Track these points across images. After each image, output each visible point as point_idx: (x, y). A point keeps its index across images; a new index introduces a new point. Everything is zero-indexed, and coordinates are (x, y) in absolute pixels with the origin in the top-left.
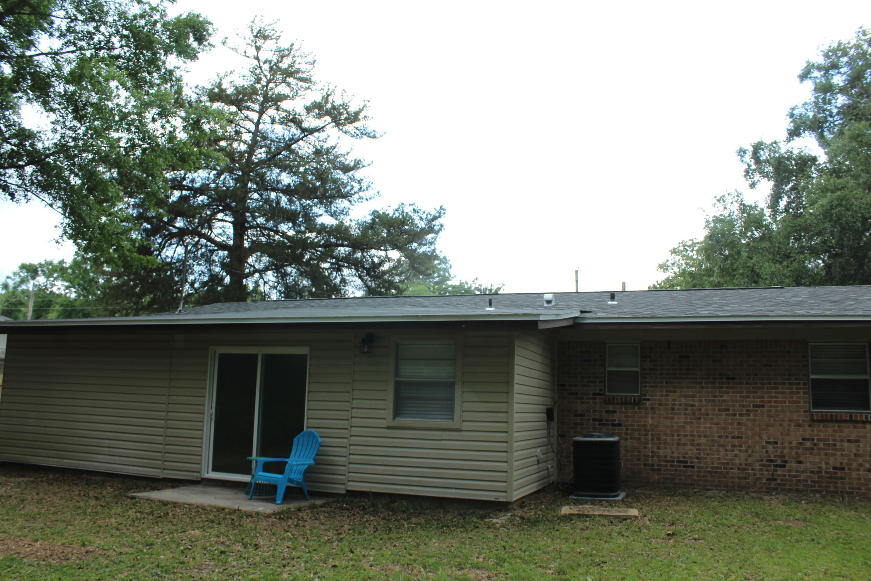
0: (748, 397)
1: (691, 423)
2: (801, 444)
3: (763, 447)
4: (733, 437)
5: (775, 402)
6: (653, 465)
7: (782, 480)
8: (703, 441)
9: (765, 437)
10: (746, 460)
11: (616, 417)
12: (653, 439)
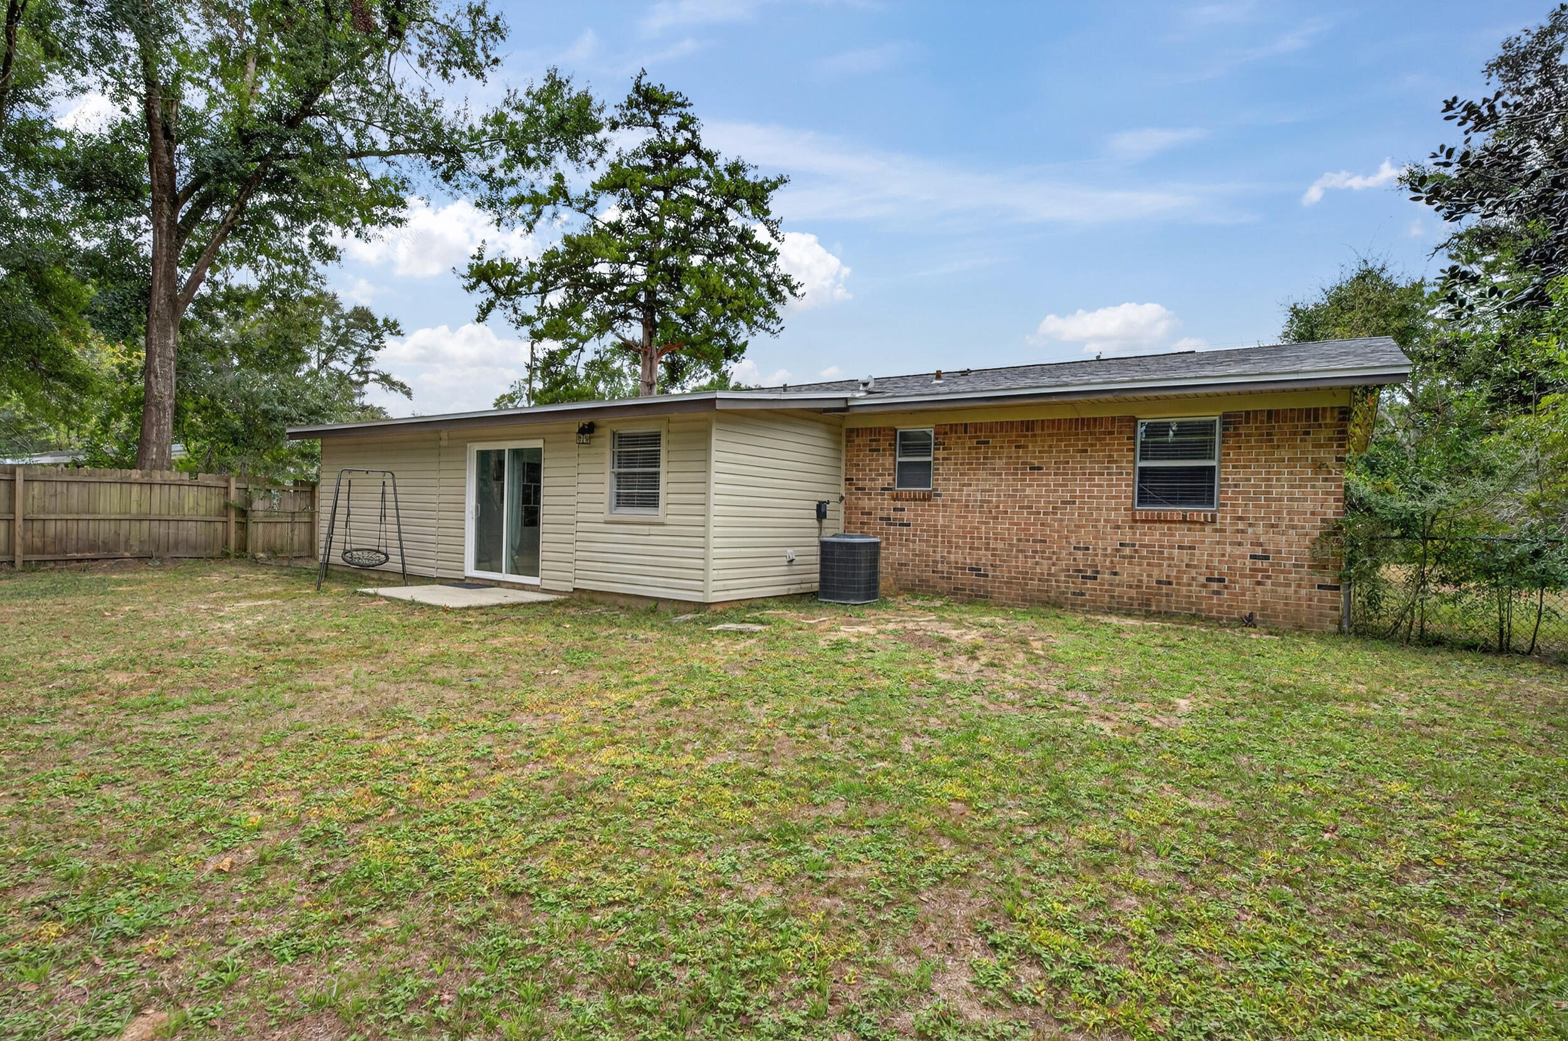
0: (1056, 491)
1: (987, 523)
2: (1117, 550)
3: (1070, 554)
4: (1035, 541)
5: (1089, 497)
6: (942, 572)
7: (1091, 595)
8: (1000, 545)
9: (1073, 540)
10: (1050, 569)
11: (906, 516)
12: (943, 542)
